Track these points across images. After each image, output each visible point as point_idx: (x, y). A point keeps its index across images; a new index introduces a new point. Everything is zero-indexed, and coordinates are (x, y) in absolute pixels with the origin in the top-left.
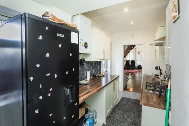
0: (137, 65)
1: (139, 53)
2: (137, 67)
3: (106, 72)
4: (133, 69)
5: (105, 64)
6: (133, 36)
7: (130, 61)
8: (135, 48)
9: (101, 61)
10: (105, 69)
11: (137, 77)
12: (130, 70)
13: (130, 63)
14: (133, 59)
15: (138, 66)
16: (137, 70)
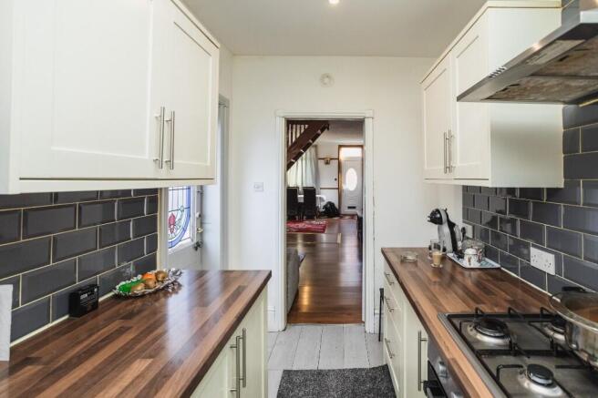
0: (323, 204)
1: (327, 163)
2: (322, 210)
3: (199, 246)
4: (311, 218)
5: (189, 208)
6: (326, 80)
7: (301, 189)
8: (316, 146)
9: (155, 191)
10: (187, 234)
11: (324, 246)
12: (301, 220)
13: (301, 197)
14: (309, 183)
15: (325, 207)
16: (323, 222)
